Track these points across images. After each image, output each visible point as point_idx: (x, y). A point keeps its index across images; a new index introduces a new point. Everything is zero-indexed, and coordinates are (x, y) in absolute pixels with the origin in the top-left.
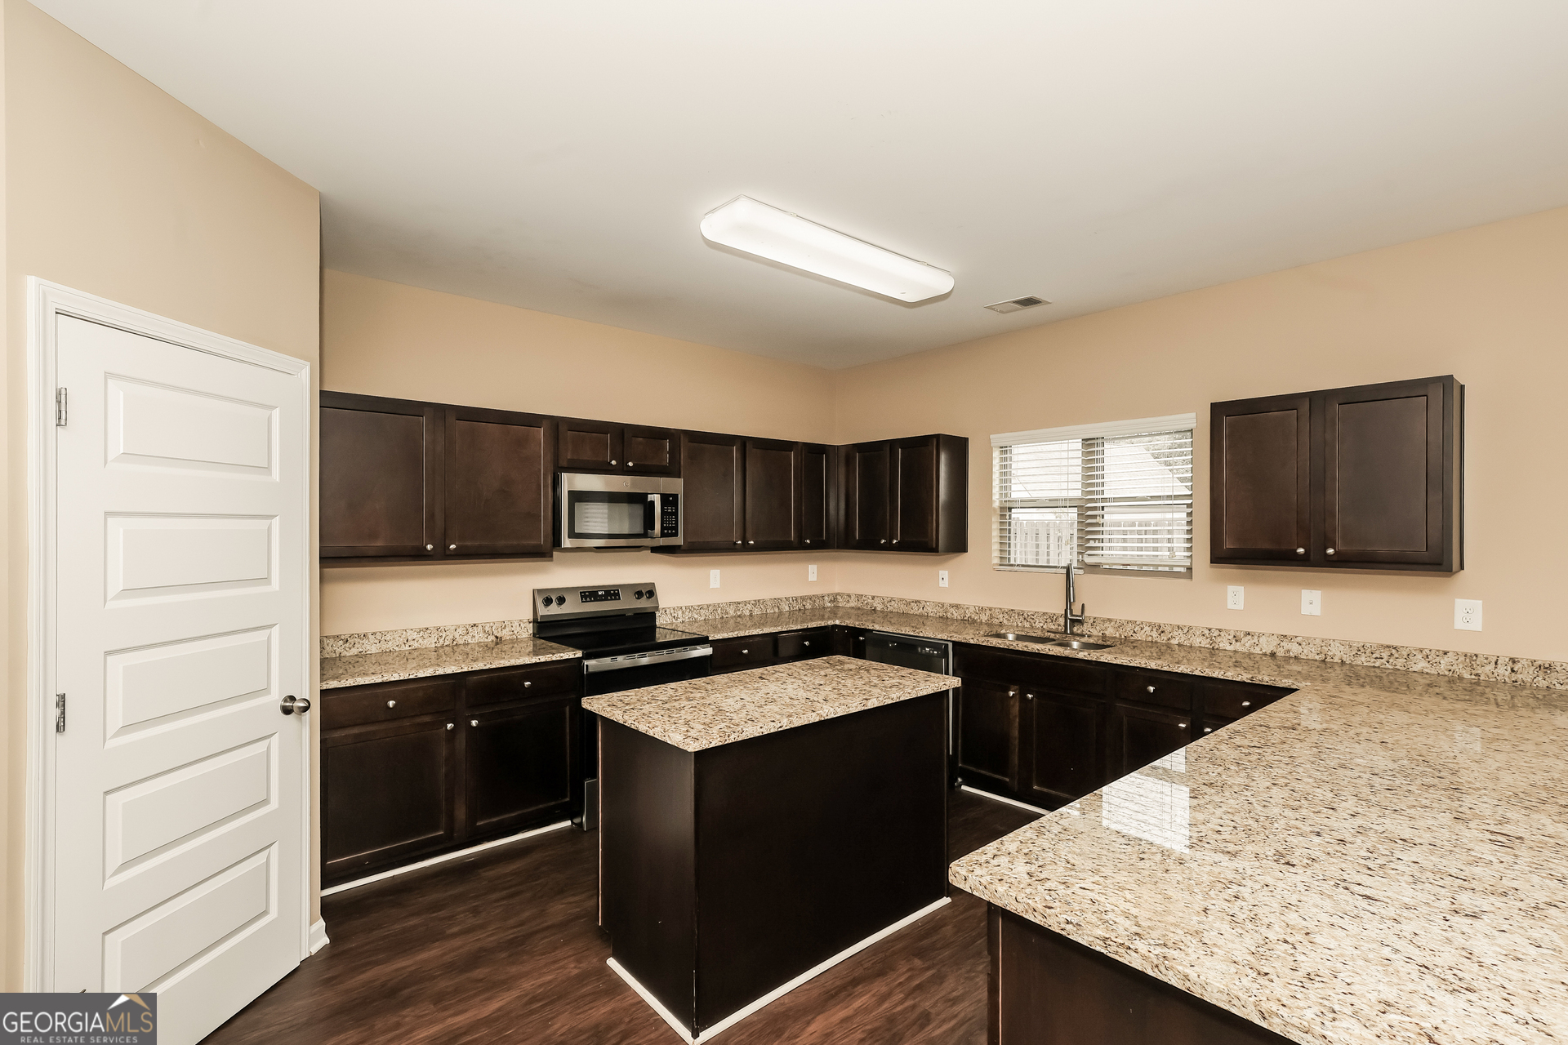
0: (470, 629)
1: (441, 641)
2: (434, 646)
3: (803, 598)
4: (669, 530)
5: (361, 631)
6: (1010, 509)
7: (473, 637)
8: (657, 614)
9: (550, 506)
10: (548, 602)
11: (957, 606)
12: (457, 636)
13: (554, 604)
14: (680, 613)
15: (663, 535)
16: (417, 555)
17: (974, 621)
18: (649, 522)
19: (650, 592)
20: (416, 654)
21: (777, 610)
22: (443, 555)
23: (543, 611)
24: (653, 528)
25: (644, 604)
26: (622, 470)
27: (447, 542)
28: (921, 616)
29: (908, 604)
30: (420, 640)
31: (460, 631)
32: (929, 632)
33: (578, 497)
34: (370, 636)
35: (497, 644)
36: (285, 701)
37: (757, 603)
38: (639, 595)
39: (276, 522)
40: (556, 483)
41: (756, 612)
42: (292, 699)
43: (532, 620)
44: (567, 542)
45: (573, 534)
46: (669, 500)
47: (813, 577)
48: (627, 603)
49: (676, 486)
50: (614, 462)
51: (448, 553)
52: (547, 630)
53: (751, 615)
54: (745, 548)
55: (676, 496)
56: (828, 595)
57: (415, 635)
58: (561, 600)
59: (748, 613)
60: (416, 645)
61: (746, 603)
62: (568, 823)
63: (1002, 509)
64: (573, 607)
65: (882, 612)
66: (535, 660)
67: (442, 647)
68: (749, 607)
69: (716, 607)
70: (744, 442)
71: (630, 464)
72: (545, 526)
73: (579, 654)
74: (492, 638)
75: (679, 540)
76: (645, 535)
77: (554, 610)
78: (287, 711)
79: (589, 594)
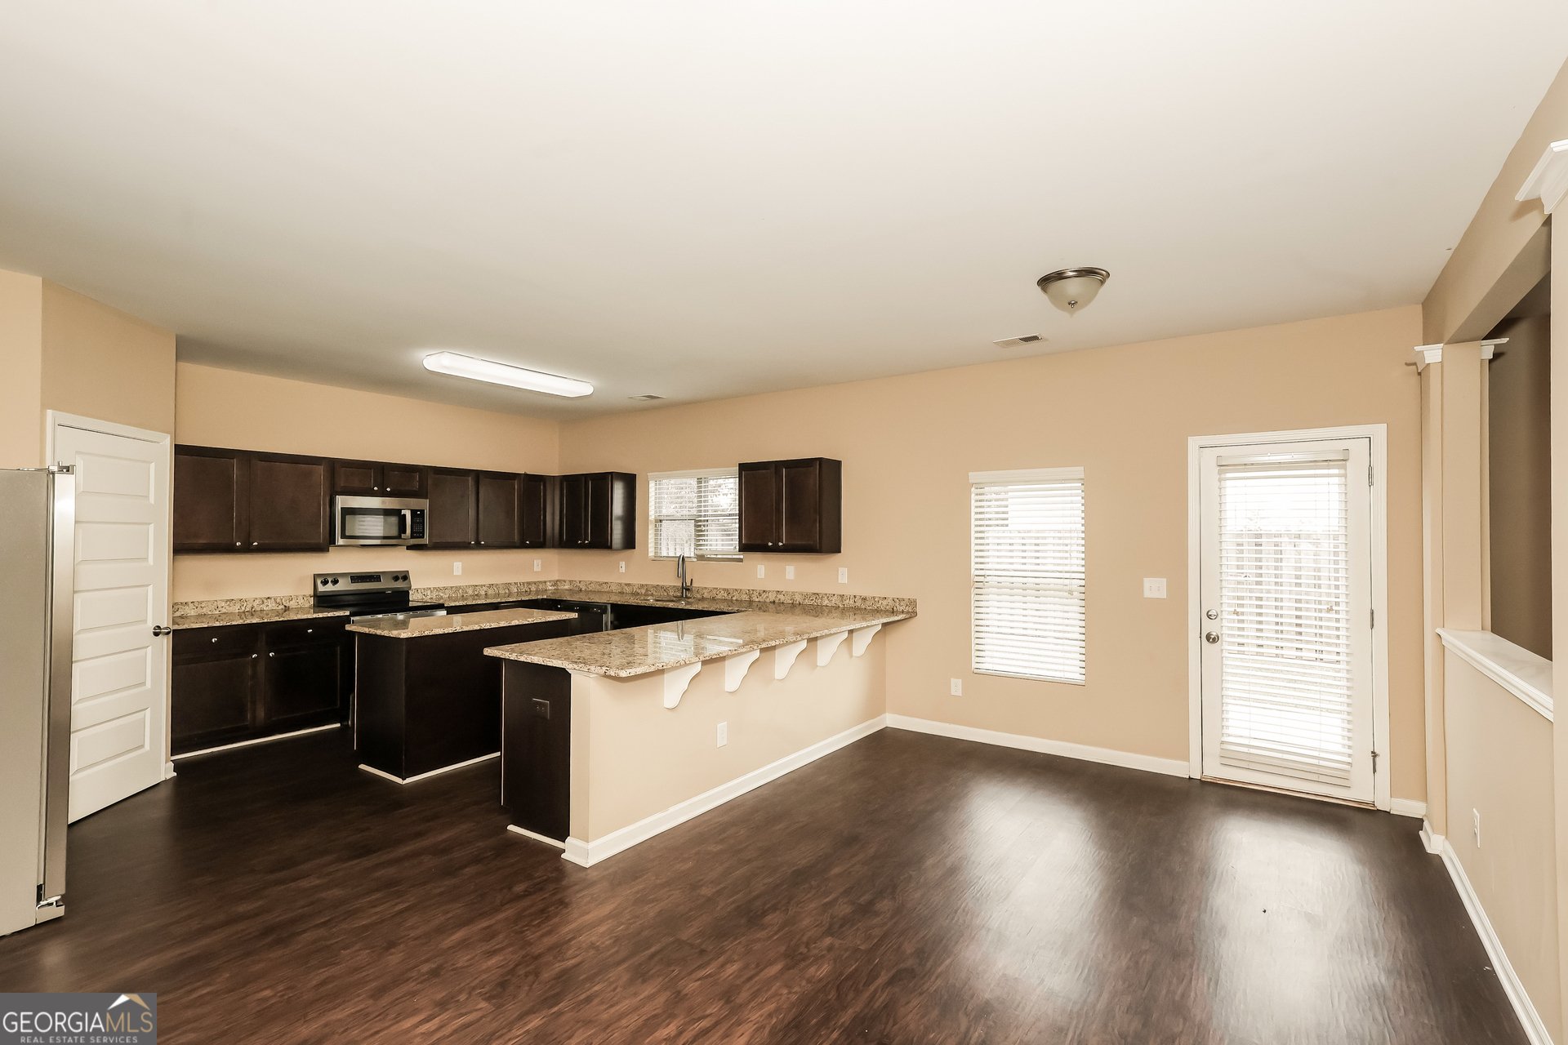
0: (265, 601)
1: (243, 608)
2: (237, 611)
3: (529, 583)
4: (417, 533)
5: (184, 601)
6: (661, 521)
7: (268, 606)
8: (411, 592)
9: (328, 519)
10: (325, 583)
11: (628, 585)
12: (255, 605)
13: (330, 584)
14: (429, 592)
15: (412, 537)
16: (228, 549)
17: (638, 594)
18: (402, 529)
19: (405, 577)
20: (224, 616)
21: (507, 591)
22: (247, 549)
23: (321, 588)
24: (405, 533)
25: (399, 585)
26: (382, 494)
27: (251, 540)
28: (609, 592)
29: (601, 584)
30: (227, 607)
31: (257, 602)
32: (596, 599)
33: (347, 512)
34: (190, 604)
35: (285, 611)
36: (154, 629)
37: (491, 586)
38: (396, 578)
39: (151, 527)
40: (332, 503)
41: (490, 592)
42: (159, 627)
43: (312, 594)
44: (340, 541)
45: (344, 536)
46: (417, 515)
47: (537, 568)
48: (385, 584)
49: (424, 504)
50: (376, 488)
51: (252, 548)
52: (323, 601)
53: (486, 594)
54: (478, 546)
55: (422, 511)
56: (550, 581)
57: (223, 604)
58: (335, 582)
59: (483, 593)
60: (224, 610)
61: (482, 586)
62: (338, 725)
63: (656, 521)
64: (343, 586)
65: (586, 591)
66: (315, 616)
67: (244, 612)
68: (485, 588)
69: (458, 588)
70: (478, 476)
71: (388, 489)
72: (323, 529)
73: (348, 613)
74: (281, 607)
75: (426, 540)
76: (399, 537)
77: (330, 587)
78: (156, 634)
79: (357, 578)
